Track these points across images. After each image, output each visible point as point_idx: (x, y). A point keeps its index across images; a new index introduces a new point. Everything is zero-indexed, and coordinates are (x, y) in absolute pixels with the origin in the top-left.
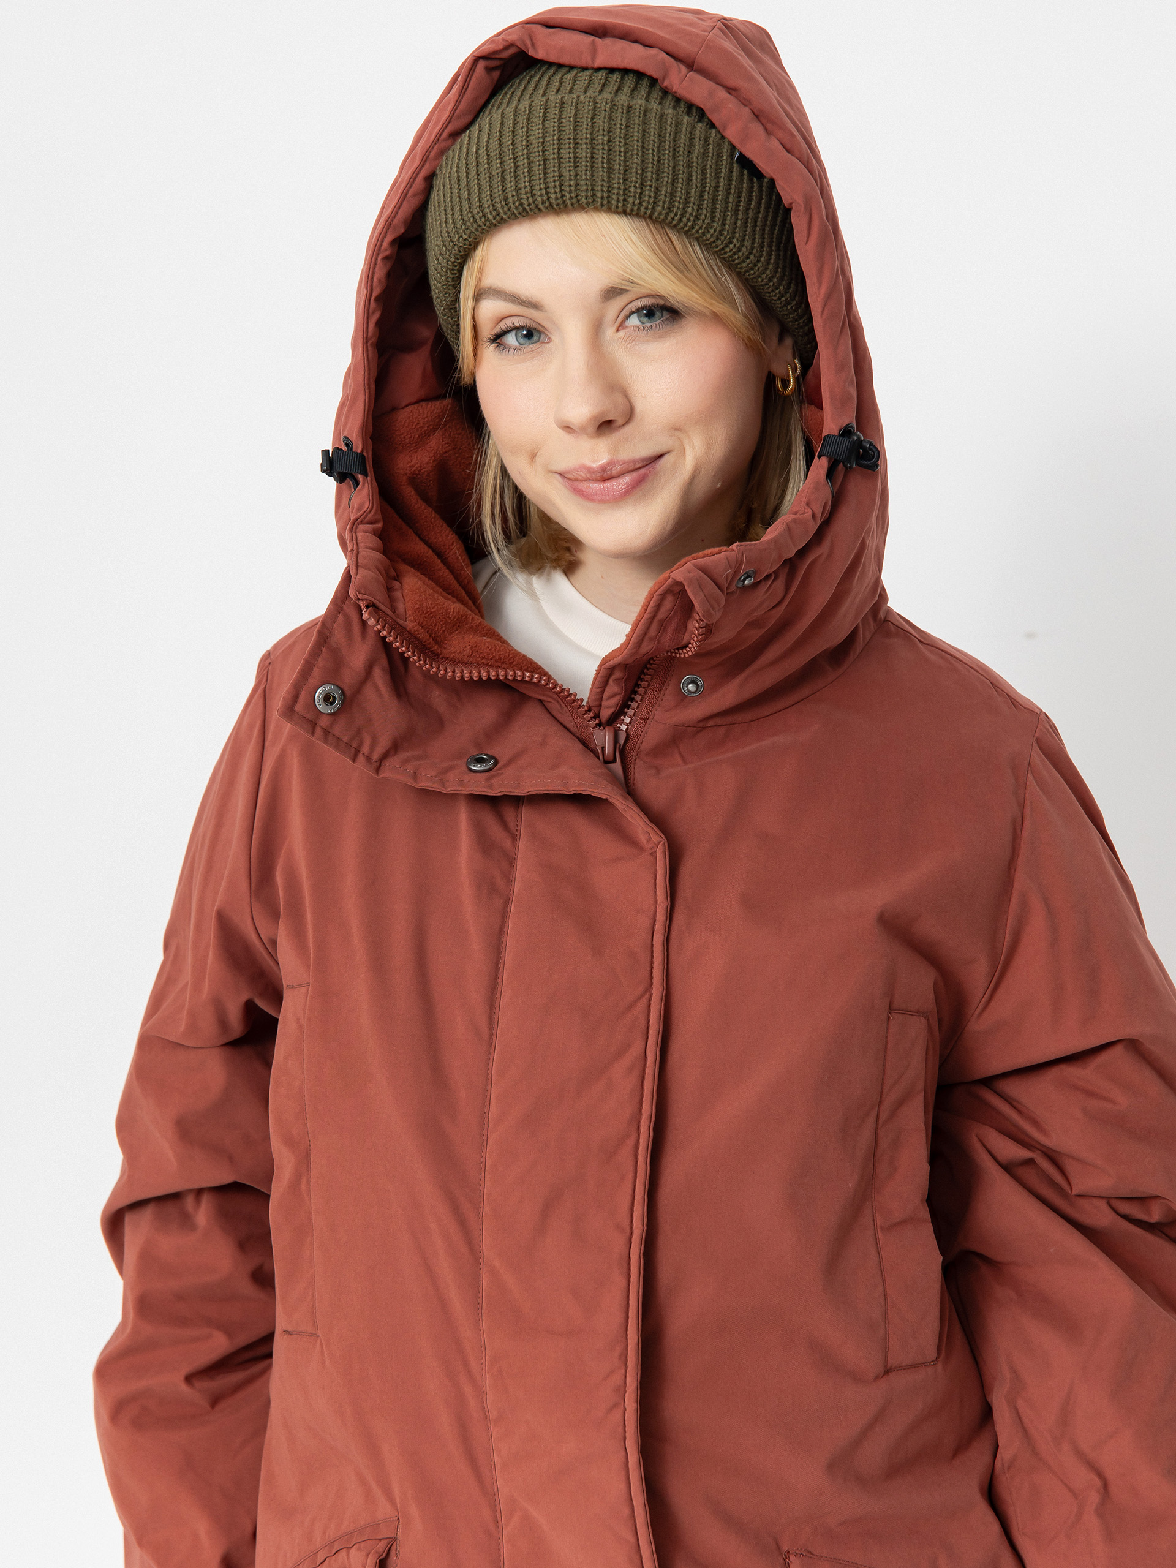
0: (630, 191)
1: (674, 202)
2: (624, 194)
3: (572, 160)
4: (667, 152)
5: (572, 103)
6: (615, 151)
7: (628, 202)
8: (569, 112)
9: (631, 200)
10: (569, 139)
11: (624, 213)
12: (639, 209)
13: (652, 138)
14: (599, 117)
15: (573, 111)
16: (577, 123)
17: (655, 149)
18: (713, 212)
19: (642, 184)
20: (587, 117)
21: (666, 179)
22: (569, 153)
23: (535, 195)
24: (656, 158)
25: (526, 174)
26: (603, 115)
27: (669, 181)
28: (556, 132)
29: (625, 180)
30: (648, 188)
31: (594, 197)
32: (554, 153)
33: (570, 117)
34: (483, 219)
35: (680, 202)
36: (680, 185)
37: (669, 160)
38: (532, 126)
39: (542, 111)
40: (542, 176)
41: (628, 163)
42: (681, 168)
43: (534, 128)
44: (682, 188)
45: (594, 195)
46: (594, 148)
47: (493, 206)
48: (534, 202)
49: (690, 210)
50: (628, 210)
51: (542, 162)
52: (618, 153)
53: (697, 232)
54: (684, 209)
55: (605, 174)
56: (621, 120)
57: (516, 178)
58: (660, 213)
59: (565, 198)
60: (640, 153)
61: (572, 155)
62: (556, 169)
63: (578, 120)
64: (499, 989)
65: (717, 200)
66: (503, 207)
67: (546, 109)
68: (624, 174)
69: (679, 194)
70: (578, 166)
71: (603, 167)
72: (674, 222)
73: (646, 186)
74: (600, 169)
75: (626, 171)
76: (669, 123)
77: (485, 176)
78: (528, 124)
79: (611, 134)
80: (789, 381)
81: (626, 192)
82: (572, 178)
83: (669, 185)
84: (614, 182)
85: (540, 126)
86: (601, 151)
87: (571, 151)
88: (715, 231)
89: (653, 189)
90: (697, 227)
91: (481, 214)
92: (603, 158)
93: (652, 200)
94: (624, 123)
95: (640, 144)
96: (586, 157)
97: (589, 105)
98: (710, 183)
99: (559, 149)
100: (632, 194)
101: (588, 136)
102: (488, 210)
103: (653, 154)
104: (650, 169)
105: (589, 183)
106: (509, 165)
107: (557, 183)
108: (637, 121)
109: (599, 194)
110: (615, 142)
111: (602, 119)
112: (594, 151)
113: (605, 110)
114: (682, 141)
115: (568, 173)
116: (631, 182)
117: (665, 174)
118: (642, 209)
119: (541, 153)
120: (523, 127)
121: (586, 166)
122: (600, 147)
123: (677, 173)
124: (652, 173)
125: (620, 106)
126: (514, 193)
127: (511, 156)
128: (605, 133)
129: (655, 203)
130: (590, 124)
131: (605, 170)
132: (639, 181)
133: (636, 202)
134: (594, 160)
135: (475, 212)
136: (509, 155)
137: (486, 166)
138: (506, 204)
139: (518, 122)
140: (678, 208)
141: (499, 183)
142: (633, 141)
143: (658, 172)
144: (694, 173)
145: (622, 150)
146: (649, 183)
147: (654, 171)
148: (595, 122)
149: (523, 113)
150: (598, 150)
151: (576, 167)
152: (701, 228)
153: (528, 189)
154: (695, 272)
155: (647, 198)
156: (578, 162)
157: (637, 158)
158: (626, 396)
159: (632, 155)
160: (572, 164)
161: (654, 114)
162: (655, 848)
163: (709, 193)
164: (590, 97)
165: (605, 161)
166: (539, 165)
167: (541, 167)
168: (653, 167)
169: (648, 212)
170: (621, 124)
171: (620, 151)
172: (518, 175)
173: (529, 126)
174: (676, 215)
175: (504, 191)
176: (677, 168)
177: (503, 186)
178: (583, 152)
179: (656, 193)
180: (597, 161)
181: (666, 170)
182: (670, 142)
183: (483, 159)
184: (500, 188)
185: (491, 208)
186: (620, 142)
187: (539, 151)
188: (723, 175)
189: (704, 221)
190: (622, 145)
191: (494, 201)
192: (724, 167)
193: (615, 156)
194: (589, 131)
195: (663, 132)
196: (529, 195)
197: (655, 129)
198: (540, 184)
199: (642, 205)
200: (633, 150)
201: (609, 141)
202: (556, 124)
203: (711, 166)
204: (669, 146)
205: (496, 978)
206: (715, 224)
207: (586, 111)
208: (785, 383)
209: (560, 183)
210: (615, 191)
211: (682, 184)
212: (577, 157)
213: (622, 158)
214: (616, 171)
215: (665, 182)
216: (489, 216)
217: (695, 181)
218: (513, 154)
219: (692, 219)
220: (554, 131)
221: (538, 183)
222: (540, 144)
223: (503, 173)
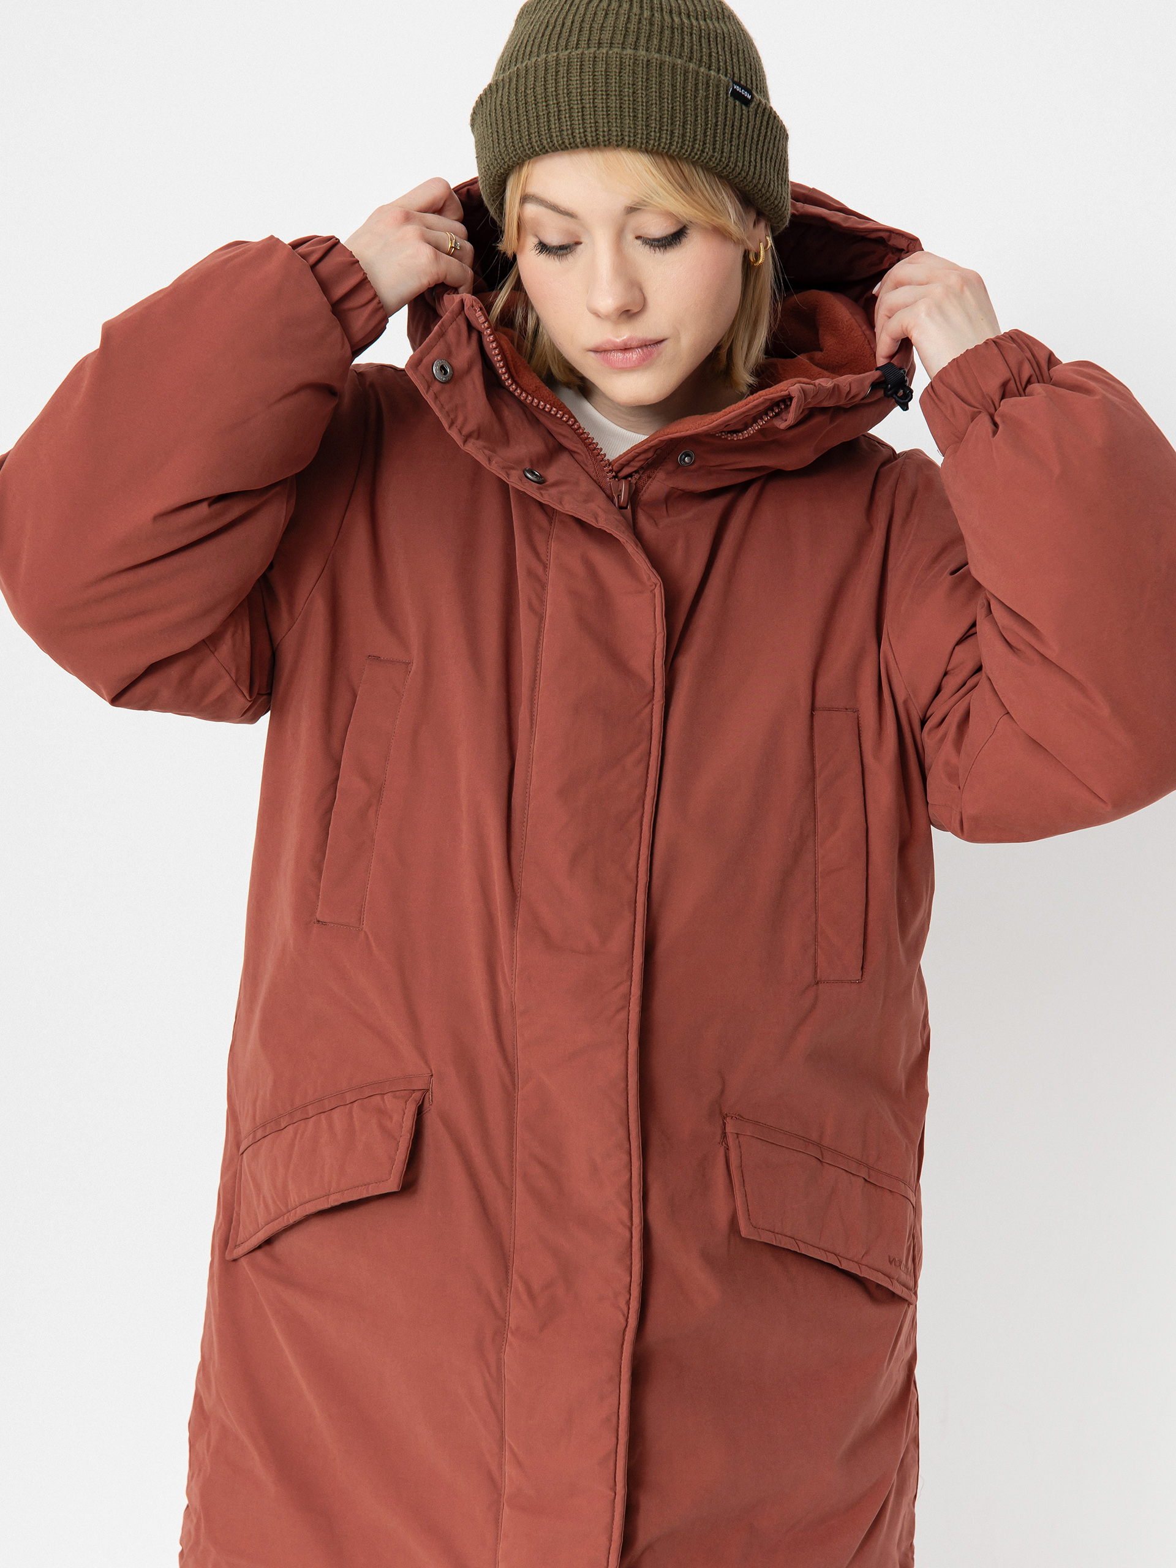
0: (651, 136)
1: (684, 141)
2: (647, 138)
3: (605, 109)
4: (678, 99)
5: (602, 57)
6: (638, 102)
7: (650, 144)
8: (601, 67)
9: (652, 142)
10: (602, 91)
11: (647, 151)
12: (658, 148)
13: (666, 88)
14: (625, 71)
15: (604, 66)
16: (608, 77)
17: (670, 98)
18: (714, 144)
19: (660, 128)
20: (615, 72)
21: (678, 123)
22: (602, 103)
23: (575, 136)
24: (670, 106)
25: (568, 119)
26: (627, 70)
27: (681, 124)
28: (591, 85)
29: (647, 126)
30: (665, 132)
31: (623, 141)
32: (590, 103)
33: (601, 71)
34: (531, 150)
35: (689, 141)
36: (689, 126)
37: (680, 106)
38: (571, 76)
39: (579, 63)
40: (581, 122)
41: (648, 112)
42: (689, 111)
43: (572, 79)
44: (690, 129)
45: (623, 138)
46: (621, 99)
47: (540, 141)
48: (574, 142)
49: (697, 146)
50: (649, 149)
51: (580, 110)
52: (640, 103)
53: (703, 161)
54: (692, 146)
55: (631, 122)
56: (642, 74)
57: (559, 120)
58: (674, 151)
59: (599, 140)
60: (658, 103)
61: (604, 105)
62: (592, 117)
63: (608, 73)
64: (537, 689)
65: (717, 133)
66: (548, 143)
67: (582, 62)
68: (647, 121)
69: (688, 134)
70: (609, 114)
71: (629, 116)
72: (685, 156)
73: (663, 130)
74: (627, 118)
75: (648, 118)
76: (679, 73)
77: (532, 114)
78: (568, 74)
79: (635, 86)
80: (760, 256)
81: (648, 136)
82: (606, 125)
83: (681, 128)
84: (639, 128)
85: (578, 78)
86: (627, 102)
87: (604, 101)
88: (716, 159)
89: (668, 133)
90: (702, 158)
91: (529, 146)
92: (629, 108)
93: (668, 142)
94: (645, 77)
95: (658, 94)
96: (616, 107)
97: (616, 61)
98: (712, 120)
99: (594, 99)
100: (653, 138)
101: (617, 89)
102: (535, 144)
103: (668, 103)
104: (666, 116)
105: (618, 129)
106: (553, 109)
107: (593, 129)
108: (654, 74)
109: (627, 138)
110: (638, 94)
111: (627, 73)
112: (622, 101)
113: (629, 65)
114: (689, 88)
115: (601, 121)
116: (652, 128)
117: (678, 119)
118: (661, 148)
119: (579, 102)
120: (563, 77)
121: (616, 114)
122: (626, 98)
123: (686, 116)
124: (668, 118)
125: (641, 62)
126: (558, 134)
127: (555, 102)
128: (631, 86)
129: (670, 143)
130: (618, 78)
131: (631, 118)
132: (658, 127)
133: (656, 144)
134: (622, 109)
135: (525, 143)
136: (553, 100)
137: (534, 106)
138: (551, 142)
139: (559, 71)
140: (688, 146)
141: (545, 123)
142: (652, 92)
143: (673, 118)
144: (699, 114)
145: (644, 100)
146: (665, 128)
147: (669, 117)
148: (622, 76)
149: (563, 64)
150: (625, 101)
151: (608, 115)
152: (705, 159)
153: (570, 132)
154: (699, 194)
155: (664, 140)
156: (609, 111)
157: (656, 107)
158: (641, 290)
159: (652, 104)
160: (605, 113)
161: (667, 67)
162: (654, 586)
163: (710, 129)
164: (617, 53)
165: (631, 110)
166: (578, 112)
167: (579, 114)
168: (668, 114)
169: (665, 151)
170: (642, 78)
171: (642, 102)
172: (561, 118)
173: (568, 76)
174: (687, 151)
175: (549, 130)
176: (686, 112)
177: (549, 126)
178: (613, 102)
179: (671, 135)
180: (624, 110)
181: (678, 115)
182: (680, 90)
183: (531, 99)
184: (546, 128)
185: (539, 143)
186: (642, 93)
187: (577, 100)
188: (720, 111)
189: (707, 153)
190: (643, 96)
191: (541, 138)
192: (721, 104)
193: (639, 106)
194: (617, 85)
195: (675, 81)
196: (570, 136)
197: (669, 80)
198: (579, 128)
199: (661, 146)
200: (652, 100)
201: (634, 93)
202: (591, 77)
203: (711, 106)
204: (680, 94)
205: (535, 680)
206: (716, 154)
207: (614, 66)
208: (757, 256)
209: (596, 129)
210: (639, 136)
211: (691, 125)
212: (608, 107)
213: (644, 108)
214: (640, 119)
215: (677, 126)
216: (536, 148)
217: (700, 121)
218: (556, 99)
219: (699, 153)
220: (589, 83)
221: (578, 128)
222: (578, 94)
223: (548, 114)
